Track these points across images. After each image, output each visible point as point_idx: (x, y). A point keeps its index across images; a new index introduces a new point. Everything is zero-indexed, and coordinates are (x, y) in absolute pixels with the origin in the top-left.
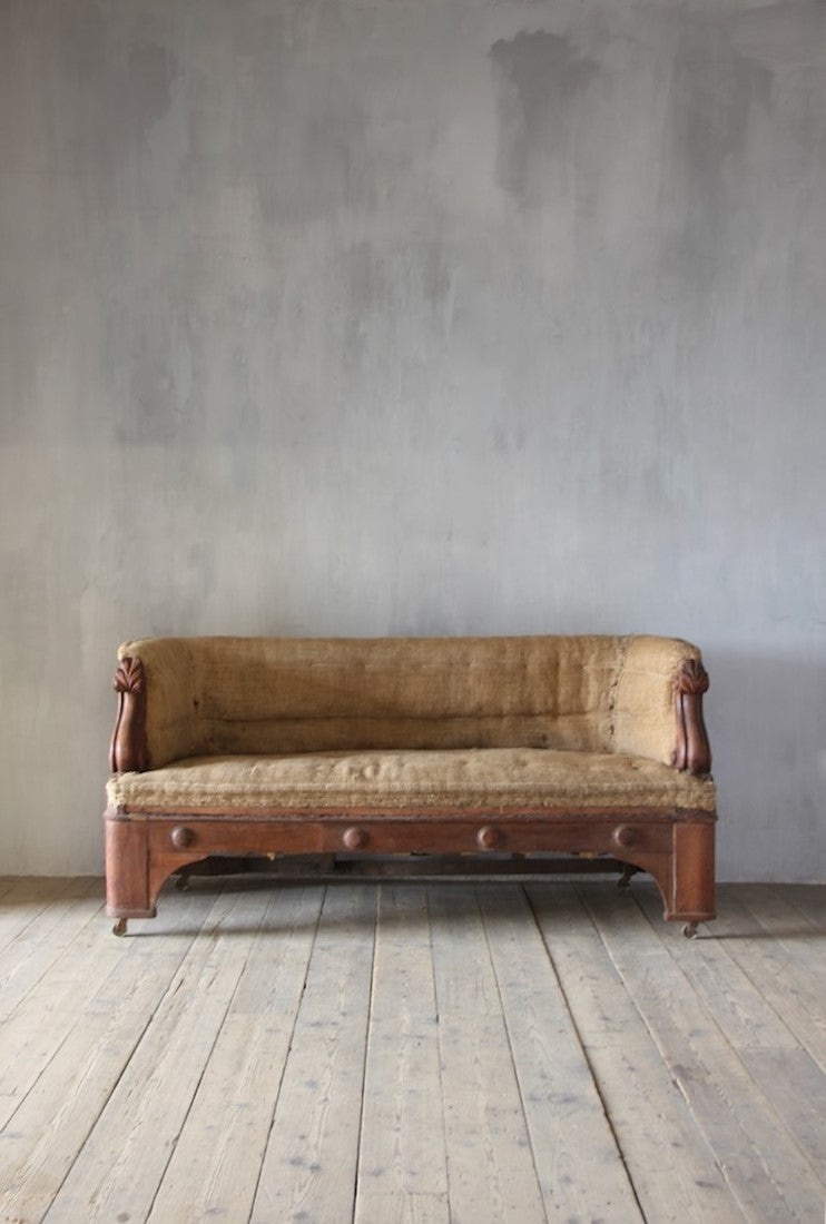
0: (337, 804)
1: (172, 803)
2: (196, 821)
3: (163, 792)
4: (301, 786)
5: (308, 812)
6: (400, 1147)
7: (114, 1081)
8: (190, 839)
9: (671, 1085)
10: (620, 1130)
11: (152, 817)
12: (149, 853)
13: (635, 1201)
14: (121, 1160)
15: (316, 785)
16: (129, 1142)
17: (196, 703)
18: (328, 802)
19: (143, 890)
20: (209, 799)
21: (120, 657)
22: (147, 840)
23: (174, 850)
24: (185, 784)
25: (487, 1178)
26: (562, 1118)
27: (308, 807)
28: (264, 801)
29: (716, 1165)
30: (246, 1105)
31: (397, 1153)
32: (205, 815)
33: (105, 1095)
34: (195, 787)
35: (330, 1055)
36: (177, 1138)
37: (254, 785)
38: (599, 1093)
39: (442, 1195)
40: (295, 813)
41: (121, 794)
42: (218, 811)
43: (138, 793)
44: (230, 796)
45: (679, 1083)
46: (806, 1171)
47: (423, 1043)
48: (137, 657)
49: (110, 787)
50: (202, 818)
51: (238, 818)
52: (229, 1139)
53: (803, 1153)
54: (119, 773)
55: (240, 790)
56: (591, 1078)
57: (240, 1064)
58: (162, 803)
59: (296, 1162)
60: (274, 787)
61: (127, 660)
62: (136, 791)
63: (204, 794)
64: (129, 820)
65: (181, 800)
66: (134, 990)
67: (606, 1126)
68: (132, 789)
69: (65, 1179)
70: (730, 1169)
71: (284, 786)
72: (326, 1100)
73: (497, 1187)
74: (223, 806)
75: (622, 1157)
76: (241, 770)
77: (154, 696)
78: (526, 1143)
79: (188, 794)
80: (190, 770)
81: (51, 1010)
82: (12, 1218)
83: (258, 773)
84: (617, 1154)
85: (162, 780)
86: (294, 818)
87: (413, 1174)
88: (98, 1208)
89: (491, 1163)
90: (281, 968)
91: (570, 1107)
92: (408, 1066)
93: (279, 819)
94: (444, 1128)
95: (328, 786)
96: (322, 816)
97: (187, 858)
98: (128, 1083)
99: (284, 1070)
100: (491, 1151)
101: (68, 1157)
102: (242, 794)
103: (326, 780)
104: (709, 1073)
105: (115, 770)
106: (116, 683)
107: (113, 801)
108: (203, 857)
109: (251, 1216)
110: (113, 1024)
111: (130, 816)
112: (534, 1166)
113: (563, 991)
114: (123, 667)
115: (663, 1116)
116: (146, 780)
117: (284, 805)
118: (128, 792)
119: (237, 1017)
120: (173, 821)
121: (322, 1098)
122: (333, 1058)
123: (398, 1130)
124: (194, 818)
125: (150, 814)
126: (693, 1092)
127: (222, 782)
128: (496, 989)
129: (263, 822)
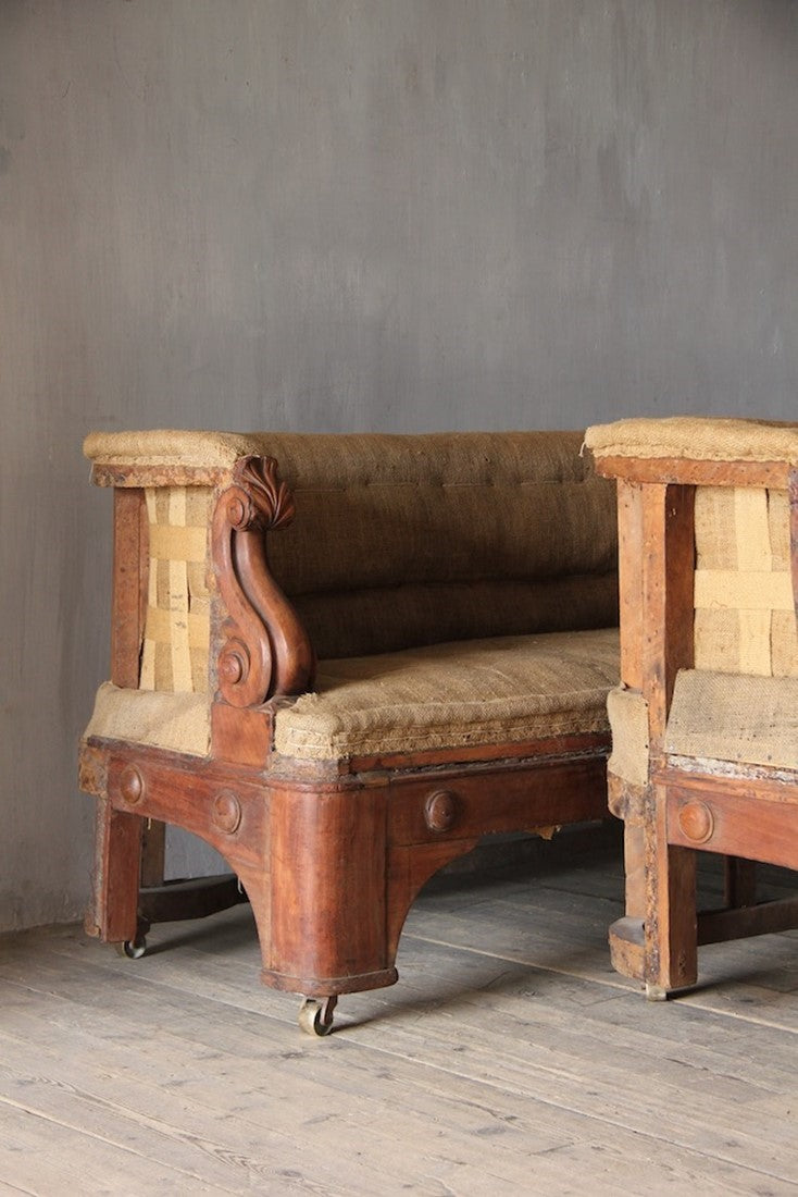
1: (423, 745)
3: (406, 725)
12: (388, 850)
19: (380, 929)
20: (477, 730)
22: (386, 823)
23: (433, 839)
32: (474, 761)
41: (343, 736)
42: (493, 752)
43: (366, 732)
44: (506, 721)
50: (471, 768)
55: (521, 708)
58: (408, 747)
62: (370, 726)
64: (357, 787)
65: (436, 737)
68: (365, 722)
74: (498, 744)
79: (444, 724)
102: (523, 717)
108: (472, 846)
111: (358, 779)
118: (354, 728)
120: (426, 780)
124: (460, 770)
125: (390, 769)
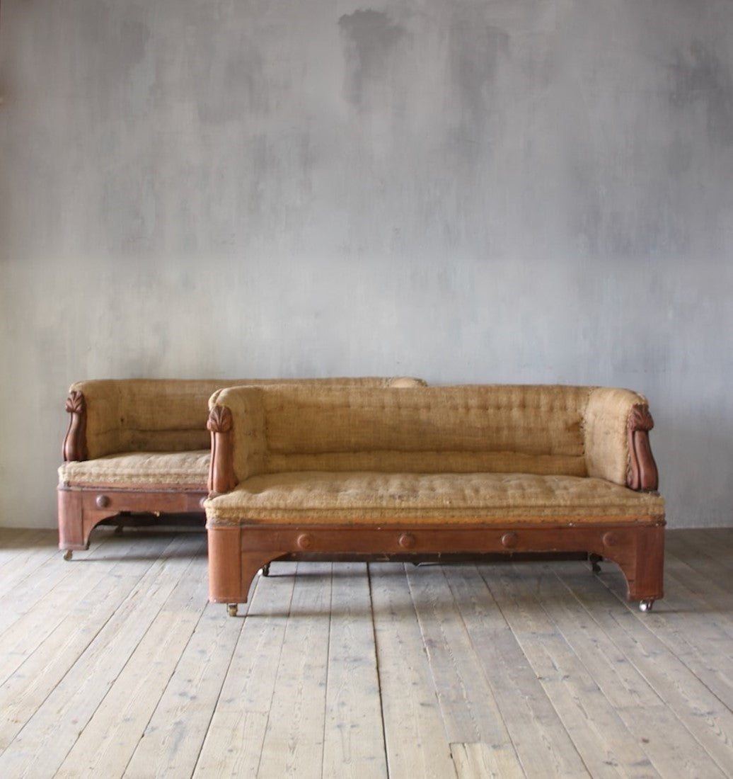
0: (196, 482)
1: (96, 480)
2: (111, 492)
3: (91, 474)
4: (173, 471)
5: (177, 487)
6: (247, 688)
7: (84, 648)
8: (107, 503)
9: (422, 651)
10: (382, 677)
11: (84, 489)
12: (83, 511)
13: (380, 714)
14: (80, 691)
15: (182, 471)
16: (86, 682)
17: (122, 420)
18: (190, 481)
19: (80, 534)
20: (118, 478)
21: (70, 391)
22: (82, 502)
23: (98, 509)
24: (104, 469)
25: (296, 703)
26: (349, 671)
27: (178, 484)
28: (151, 480)
29: (436, 694)
30: (159, 663)
31: (245, 689)
32: (116, 488)
33: (77, 656)
34: (110, 471)
35: (218, 635)
36: (115, 681)
37: (145, 470)
38: (377, 656)
39: (266, 712)
40: (170, 487)
41: (66, 474)
42: (124, 486)
43: (76, 474)
44: (130, 476)
45: (427, 650)
46: (487, 695)
47: (276, 629)
48: (80, 391)
49: (60, 470)
50: (114, 490)
51: (135, 490)
52: (145, 682)
53: (489, 686)
54: (67, 462)
55: (136, 473)
56: (374, 647)
57: (162, 640)
58: (91, 481)
59: (183, 694)
60: (157, 471)
61: (74, 393)
62: (75, 473)
63: (115, 475)
64: (71, 491)
65: (102, 479)
66: (107, 597)
67: (376, 673)
68: (72, 471)
69: (45, 700)
70: (443, 696)
71: (163, 471)
72: (209, 660)
73: (299, 709)
74: (127, 483)
75: (380, 691)
76: (140, 461)
77: (91, 415)
78: (324, 684)
79: (106, 475)
80: (109, 460)
81: (54, 608)
82: (11, 719)
83: (150, 463)
84: (378, 689)
85: (91, 466)
86: (170, 491)
87: (251, 701)
88: (61, 716)
89: (299, 696)
90: (200, 585)
91: (356, 664)
92: (263, 642)
93: (161, 491)
94: (276, 676)
95: (189, 471)
96: (187, 489)
97: (105, 514)
98: (92, 650)
99: (188, 644)
100: (302, 689)
101: (49, 689)
102: (138, 476)
103: (190, 467)
104: (447, 643)
105: (66, 460)
106: (66, 407)
107: (63, 479)
108: (115, 514)
109: (149, 723)
110: (90, 616)
111: (71, 488)
112: (325, 697)
113: (371, 598)
114: (71, 397)
115: (412, 668)
116: (82, 466)
117: (163, 482)
118: (70, 473)
119: (166, 613)
120: (97, 491)
121: (207, 659)
122: (219, 637)
123: (248, 677)
124: (109, 490)
125: (83, 487)
126: (434, 654)
127: (127, 467)
128: (330, 597)
129: (150, 493)
